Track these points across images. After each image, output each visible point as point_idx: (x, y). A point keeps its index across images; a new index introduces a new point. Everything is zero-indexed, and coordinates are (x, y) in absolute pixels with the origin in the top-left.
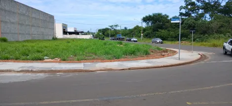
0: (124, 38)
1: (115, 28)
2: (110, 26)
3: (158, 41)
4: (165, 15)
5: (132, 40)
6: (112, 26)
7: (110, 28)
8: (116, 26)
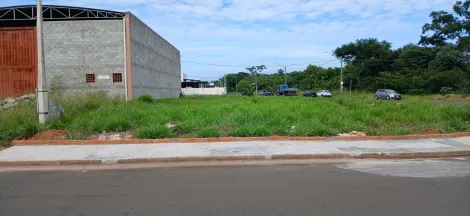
0: (295, 92)
1: (258, 72)
2: (249, 69)
3: (392, 95)
4: (384, 42)
5: (319, 94)
6: (253, 68)
7: (248, 72)
8: (261, 67)
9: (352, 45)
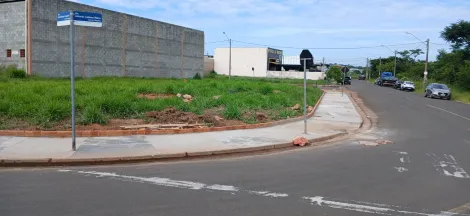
1: (412, 57)
2: (401, 53)
6: (406, 52)
7: (399, 56)
8: (417, 52)
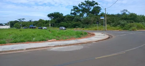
1: (22, 21)
4: (61, 13)
5: (43, 28)
6: (20, 19)
8: (23, 19)
9: (52, 14)
